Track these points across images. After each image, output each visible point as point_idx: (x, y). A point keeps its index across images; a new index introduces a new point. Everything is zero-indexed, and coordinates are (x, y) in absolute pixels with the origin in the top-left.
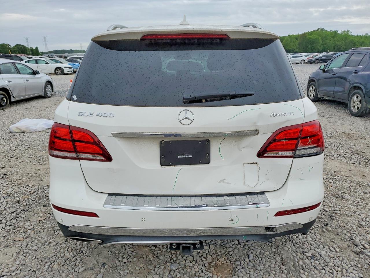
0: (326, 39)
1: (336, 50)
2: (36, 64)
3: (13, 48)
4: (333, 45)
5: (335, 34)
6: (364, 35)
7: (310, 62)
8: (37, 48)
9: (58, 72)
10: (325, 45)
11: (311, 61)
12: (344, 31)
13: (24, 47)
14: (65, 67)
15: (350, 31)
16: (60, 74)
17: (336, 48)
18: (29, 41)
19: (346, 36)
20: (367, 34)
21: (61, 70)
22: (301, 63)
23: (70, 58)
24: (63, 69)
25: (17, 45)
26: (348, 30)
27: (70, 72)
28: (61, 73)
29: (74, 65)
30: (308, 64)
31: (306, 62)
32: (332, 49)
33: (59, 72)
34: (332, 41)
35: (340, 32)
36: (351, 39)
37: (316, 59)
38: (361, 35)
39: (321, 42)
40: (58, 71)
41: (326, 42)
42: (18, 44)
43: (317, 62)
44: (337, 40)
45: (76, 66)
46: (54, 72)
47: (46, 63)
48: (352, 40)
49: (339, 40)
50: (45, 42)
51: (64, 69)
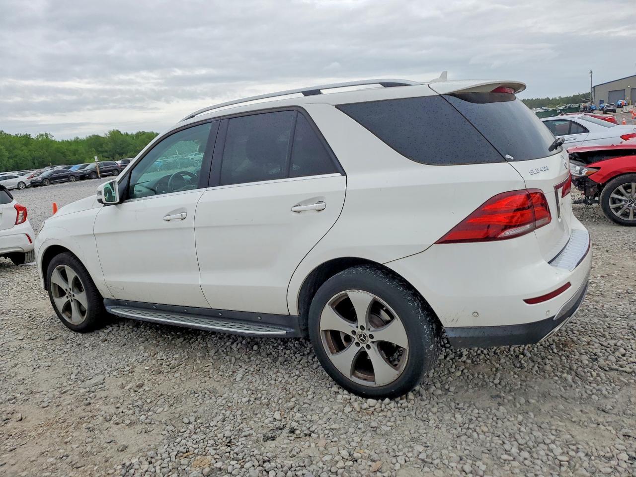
0: (14, 149)
1: (37, 165)
4: (30, 158)
5: (26, 140)
6: (73, 139)
7: (34, 184)
10: (16, 158)
11: (36, 182)
12: (41, 135)
15: (49, 134)
17: (36, 161)
19: (46, 142)
20: (77, 138)
22: (19, 188)
26: (46, 134)
30: (31, 189)
31: (27, 185)
32: (30, 164)
34: (25, 151)
35: (33, 136)
36: (56, 146)
37: (44, 179)
38: (69, 140)
39: (7, 154)
41: (16, 153)
43: (46, 183)
44: (34, 150)
48: (58, 148)
49: (37, 150)
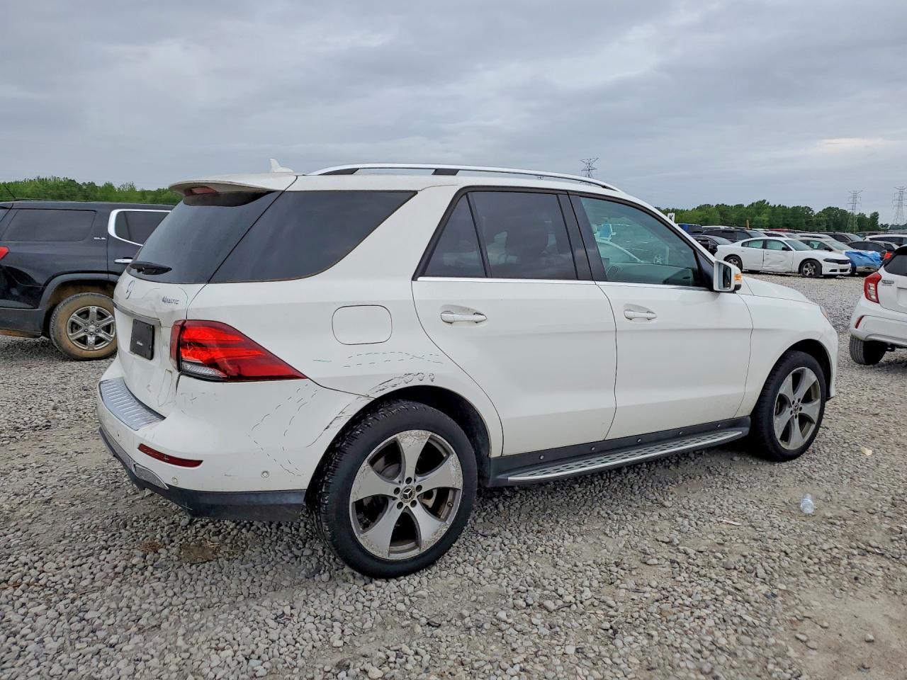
2: (763, 250)
3: (819, 215)
8: (875, 216)
9: (807, 269)
13: (844, 212)
14: (827, 260)
16: (810, 274)
18: (858, 199)
21: (814, 267)
23: (871, 239)
24: (821, 264)
25: (829, 211)
27: (838, 273)
28: (813, 274)
29: (861, 257)
33: (809, 270)
40: (807, 267)
42: (830, 207)
45: (865, 258)
46: (797, 270)
47: (783, 249)
50: (900, 200)
51: (824, 263)
